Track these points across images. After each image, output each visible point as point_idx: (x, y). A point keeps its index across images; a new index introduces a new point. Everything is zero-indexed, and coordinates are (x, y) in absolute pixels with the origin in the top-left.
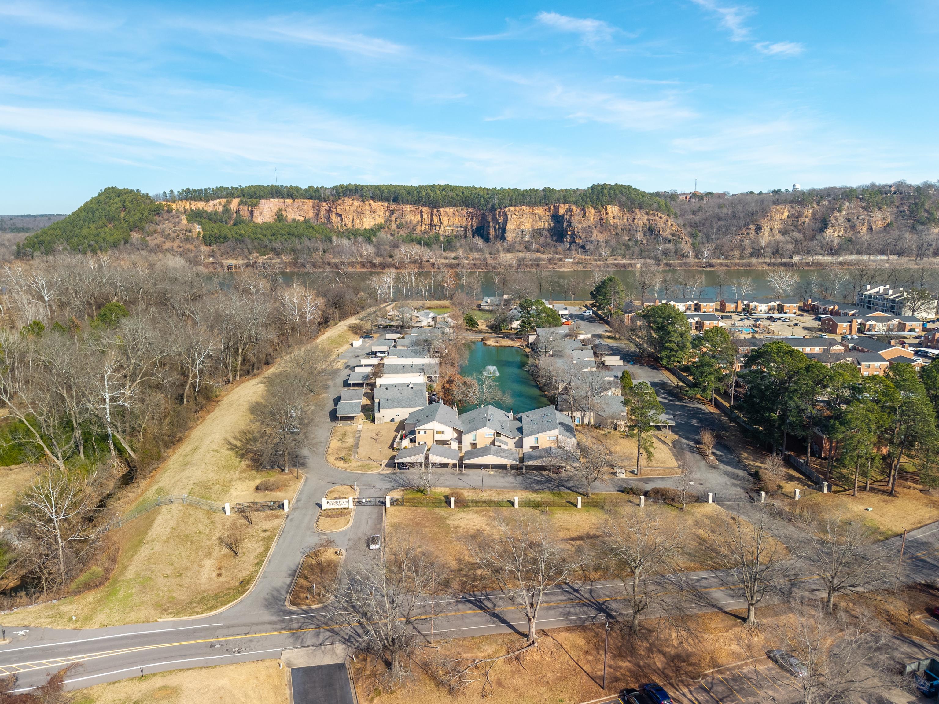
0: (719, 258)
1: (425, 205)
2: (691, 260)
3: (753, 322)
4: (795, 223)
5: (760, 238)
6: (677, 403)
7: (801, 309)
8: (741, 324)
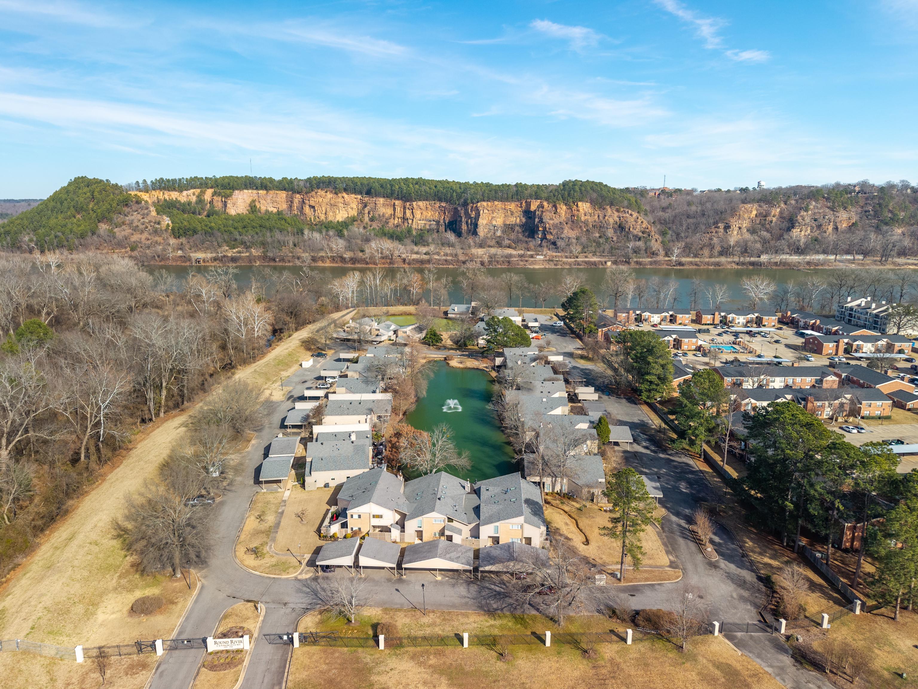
0: (688, 256)
1: (398, 199)
2: (661, 258)
3: (733, 338)
4: (763, 222)
5: (729, 237)
6: (661, 455)
7: (780, 321)
8: (719, 339)
